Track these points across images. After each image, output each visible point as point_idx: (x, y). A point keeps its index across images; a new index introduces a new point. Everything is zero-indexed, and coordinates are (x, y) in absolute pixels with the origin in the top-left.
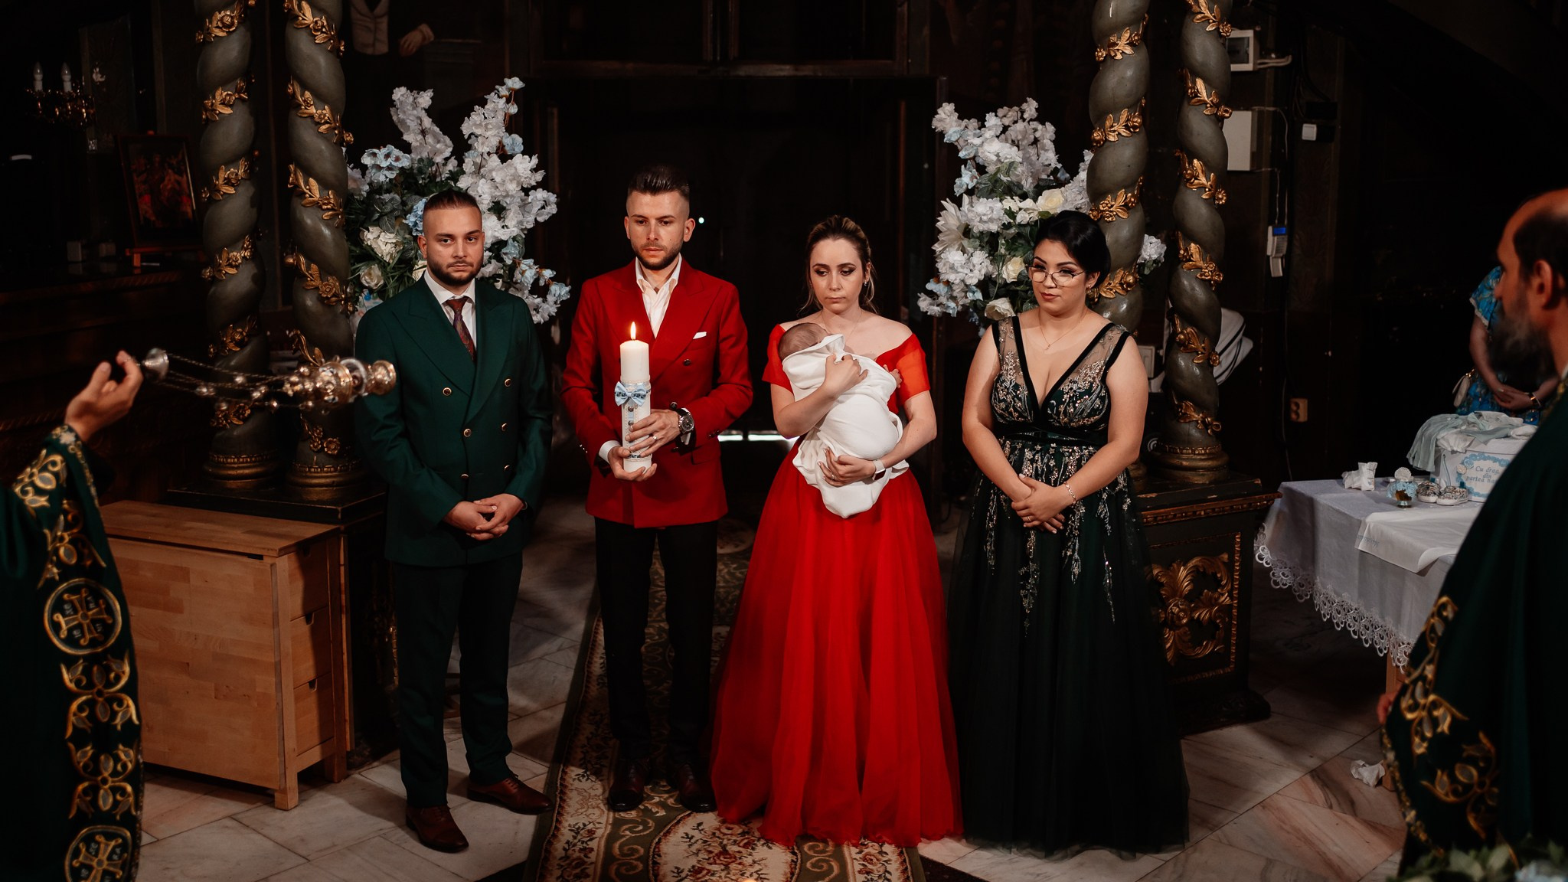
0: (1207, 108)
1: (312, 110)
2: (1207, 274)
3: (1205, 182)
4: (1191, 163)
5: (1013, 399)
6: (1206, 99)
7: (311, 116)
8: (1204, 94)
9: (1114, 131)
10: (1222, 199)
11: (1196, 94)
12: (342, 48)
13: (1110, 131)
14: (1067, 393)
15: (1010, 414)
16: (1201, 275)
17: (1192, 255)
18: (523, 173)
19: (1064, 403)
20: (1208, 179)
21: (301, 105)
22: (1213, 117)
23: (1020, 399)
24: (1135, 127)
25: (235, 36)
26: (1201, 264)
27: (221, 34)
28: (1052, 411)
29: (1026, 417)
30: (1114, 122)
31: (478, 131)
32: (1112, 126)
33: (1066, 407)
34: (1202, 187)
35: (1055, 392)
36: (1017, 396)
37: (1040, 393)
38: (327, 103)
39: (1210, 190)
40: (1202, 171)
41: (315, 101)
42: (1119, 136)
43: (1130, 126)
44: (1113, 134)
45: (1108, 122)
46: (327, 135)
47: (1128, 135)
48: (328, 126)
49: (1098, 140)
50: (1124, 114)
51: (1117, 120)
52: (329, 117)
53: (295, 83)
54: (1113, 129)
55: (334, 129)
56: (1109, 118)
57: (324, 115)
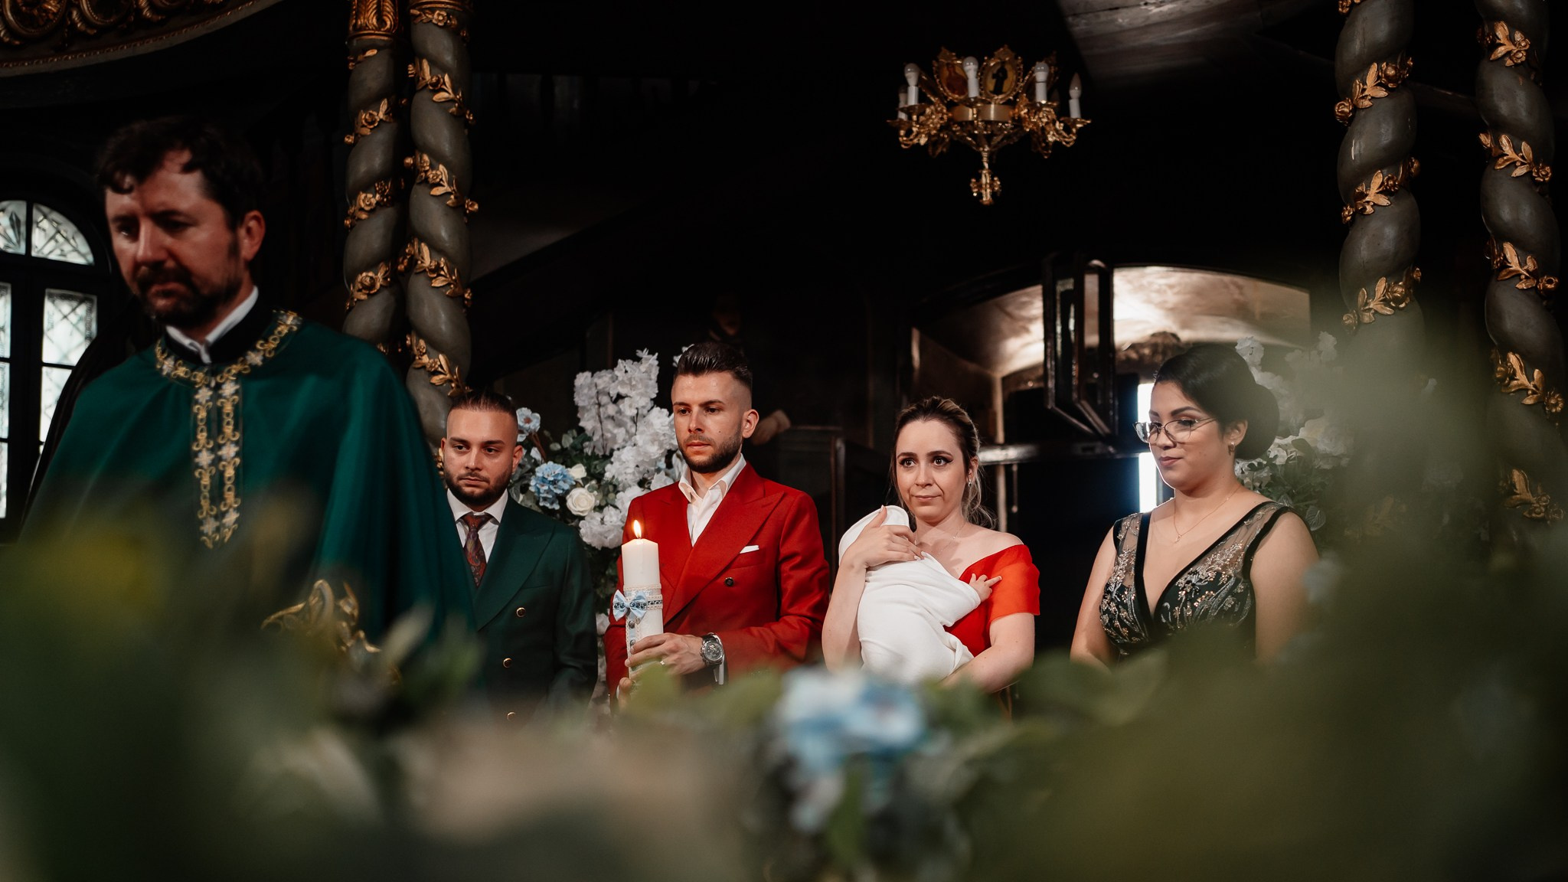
0: (1521, 280)
1: (425, 359)
2: (1537, 510)
3: (1526, 382)
4: (1505, 359)
5: (1117, 607)
6: (1518, 268)
7: (424, 367)
8: (1514, 263)
10: (1556, 405)
11: (1505, 264)
12: (466, 295)
13: (1365, 311)
14: (1183, 590)
15: (1117, 629)
16: (1530, 513)
17: (1514, 485)
18: (660, 429)
19: (1178, 603)
20: (1530, 378)
21: (415, 356)
22: (1532, 293)
23: (1125, 606)
24: (1398, 301)
25: (377, 299)
26: (1529, 496)
27: (363, 297)
28: (1167, 618)
29: (1138, 635)
30: (1367, 298)
31: (623, 391)
32: (1367, 304)
33: (1182, 610)
34: (1523, 391)
35: (1170, 591)
36: (1122, 603)
37: (1153, 595)
38: (442, 353)
39: (1534, 393)
40: (1521, 366)
41: (430, 350)
42: (1376, 315)
43: (1390, 300)
44: (1368, 314)
45: (1360, 300)
46: (441, 387)
47: (1389, 313)
48: (442, 376)
49: (1349, 324)
50: (1381, 285)
51: (1371, 295)
52: (441, 366)
53: (413, 333)
54: (1367, 307)
55: (450, 381)
56: (1360, 293)
57: (436, 363)
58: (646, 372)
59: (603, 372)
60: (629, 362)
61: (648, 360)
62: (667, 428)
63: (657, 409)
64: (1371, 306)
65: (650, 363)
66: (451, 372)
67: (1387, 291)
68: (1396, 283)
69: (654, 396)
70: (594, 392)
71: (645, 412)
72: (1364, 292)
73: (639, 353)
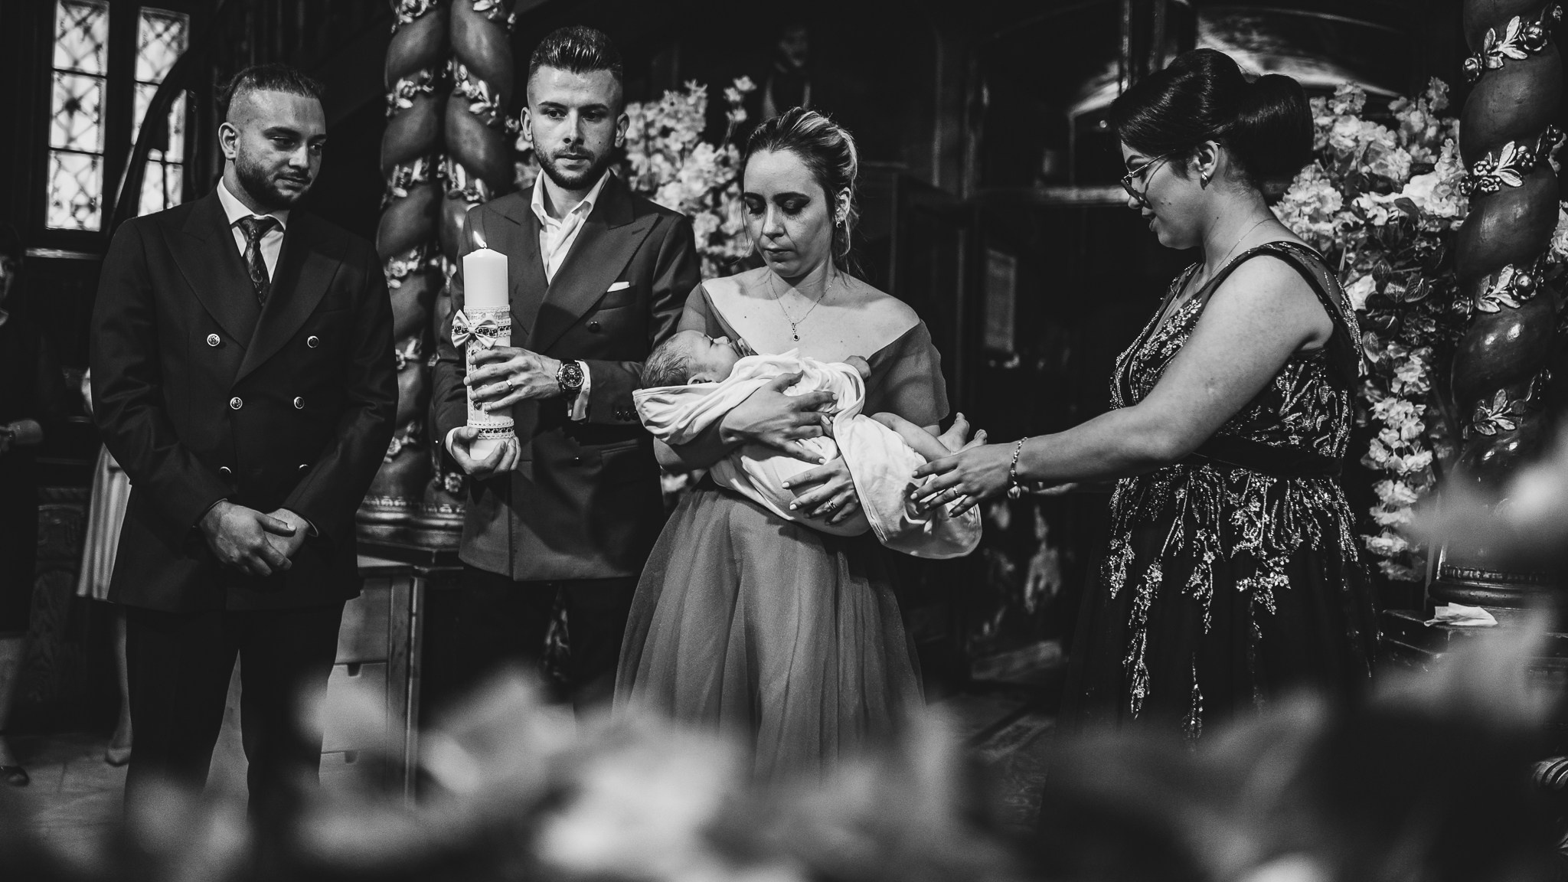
1: (466, 86)
7: (463, 94)
9: (1498, 53)
13: (1492, 54)
21: (455, 82)
24: (1532, 43)
30: (1497, 40)
31: (669, 124)
32: (1495, 46)
38: (483, 79)
41: (471, 76)
42: (1506, 60)
43: (1524, 42)
44: (1495, 58)
45: (1487, 42)
46: (479, 116)
47: (1521, 57)
48: (481, 105)
49: (1472, 70)
50: (1514, 26)
51: (1502, 36)
52: (481, 93)
53: (455, 58)
54: (1495, 50)
55: (490, 109)
56: (1488, 34)
57: (475, 90)
58: (693, 105)
59: (652, 104)
60: (676, 93)
61: (695, 91)
62: (713, 165)
63: (702, 145)
64: (1500, 50)
65: (698, 93)
66: (492, 100)
67: (1521, 32)
68: (1532, 24)
69: (701, 130)
70: (641, 124)
71: (691, 146)
72: (1492, 33)
73: (687, 85)
